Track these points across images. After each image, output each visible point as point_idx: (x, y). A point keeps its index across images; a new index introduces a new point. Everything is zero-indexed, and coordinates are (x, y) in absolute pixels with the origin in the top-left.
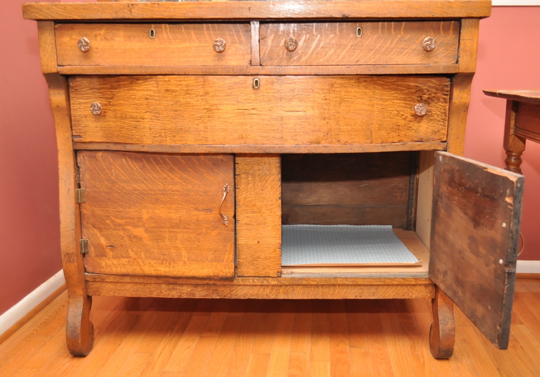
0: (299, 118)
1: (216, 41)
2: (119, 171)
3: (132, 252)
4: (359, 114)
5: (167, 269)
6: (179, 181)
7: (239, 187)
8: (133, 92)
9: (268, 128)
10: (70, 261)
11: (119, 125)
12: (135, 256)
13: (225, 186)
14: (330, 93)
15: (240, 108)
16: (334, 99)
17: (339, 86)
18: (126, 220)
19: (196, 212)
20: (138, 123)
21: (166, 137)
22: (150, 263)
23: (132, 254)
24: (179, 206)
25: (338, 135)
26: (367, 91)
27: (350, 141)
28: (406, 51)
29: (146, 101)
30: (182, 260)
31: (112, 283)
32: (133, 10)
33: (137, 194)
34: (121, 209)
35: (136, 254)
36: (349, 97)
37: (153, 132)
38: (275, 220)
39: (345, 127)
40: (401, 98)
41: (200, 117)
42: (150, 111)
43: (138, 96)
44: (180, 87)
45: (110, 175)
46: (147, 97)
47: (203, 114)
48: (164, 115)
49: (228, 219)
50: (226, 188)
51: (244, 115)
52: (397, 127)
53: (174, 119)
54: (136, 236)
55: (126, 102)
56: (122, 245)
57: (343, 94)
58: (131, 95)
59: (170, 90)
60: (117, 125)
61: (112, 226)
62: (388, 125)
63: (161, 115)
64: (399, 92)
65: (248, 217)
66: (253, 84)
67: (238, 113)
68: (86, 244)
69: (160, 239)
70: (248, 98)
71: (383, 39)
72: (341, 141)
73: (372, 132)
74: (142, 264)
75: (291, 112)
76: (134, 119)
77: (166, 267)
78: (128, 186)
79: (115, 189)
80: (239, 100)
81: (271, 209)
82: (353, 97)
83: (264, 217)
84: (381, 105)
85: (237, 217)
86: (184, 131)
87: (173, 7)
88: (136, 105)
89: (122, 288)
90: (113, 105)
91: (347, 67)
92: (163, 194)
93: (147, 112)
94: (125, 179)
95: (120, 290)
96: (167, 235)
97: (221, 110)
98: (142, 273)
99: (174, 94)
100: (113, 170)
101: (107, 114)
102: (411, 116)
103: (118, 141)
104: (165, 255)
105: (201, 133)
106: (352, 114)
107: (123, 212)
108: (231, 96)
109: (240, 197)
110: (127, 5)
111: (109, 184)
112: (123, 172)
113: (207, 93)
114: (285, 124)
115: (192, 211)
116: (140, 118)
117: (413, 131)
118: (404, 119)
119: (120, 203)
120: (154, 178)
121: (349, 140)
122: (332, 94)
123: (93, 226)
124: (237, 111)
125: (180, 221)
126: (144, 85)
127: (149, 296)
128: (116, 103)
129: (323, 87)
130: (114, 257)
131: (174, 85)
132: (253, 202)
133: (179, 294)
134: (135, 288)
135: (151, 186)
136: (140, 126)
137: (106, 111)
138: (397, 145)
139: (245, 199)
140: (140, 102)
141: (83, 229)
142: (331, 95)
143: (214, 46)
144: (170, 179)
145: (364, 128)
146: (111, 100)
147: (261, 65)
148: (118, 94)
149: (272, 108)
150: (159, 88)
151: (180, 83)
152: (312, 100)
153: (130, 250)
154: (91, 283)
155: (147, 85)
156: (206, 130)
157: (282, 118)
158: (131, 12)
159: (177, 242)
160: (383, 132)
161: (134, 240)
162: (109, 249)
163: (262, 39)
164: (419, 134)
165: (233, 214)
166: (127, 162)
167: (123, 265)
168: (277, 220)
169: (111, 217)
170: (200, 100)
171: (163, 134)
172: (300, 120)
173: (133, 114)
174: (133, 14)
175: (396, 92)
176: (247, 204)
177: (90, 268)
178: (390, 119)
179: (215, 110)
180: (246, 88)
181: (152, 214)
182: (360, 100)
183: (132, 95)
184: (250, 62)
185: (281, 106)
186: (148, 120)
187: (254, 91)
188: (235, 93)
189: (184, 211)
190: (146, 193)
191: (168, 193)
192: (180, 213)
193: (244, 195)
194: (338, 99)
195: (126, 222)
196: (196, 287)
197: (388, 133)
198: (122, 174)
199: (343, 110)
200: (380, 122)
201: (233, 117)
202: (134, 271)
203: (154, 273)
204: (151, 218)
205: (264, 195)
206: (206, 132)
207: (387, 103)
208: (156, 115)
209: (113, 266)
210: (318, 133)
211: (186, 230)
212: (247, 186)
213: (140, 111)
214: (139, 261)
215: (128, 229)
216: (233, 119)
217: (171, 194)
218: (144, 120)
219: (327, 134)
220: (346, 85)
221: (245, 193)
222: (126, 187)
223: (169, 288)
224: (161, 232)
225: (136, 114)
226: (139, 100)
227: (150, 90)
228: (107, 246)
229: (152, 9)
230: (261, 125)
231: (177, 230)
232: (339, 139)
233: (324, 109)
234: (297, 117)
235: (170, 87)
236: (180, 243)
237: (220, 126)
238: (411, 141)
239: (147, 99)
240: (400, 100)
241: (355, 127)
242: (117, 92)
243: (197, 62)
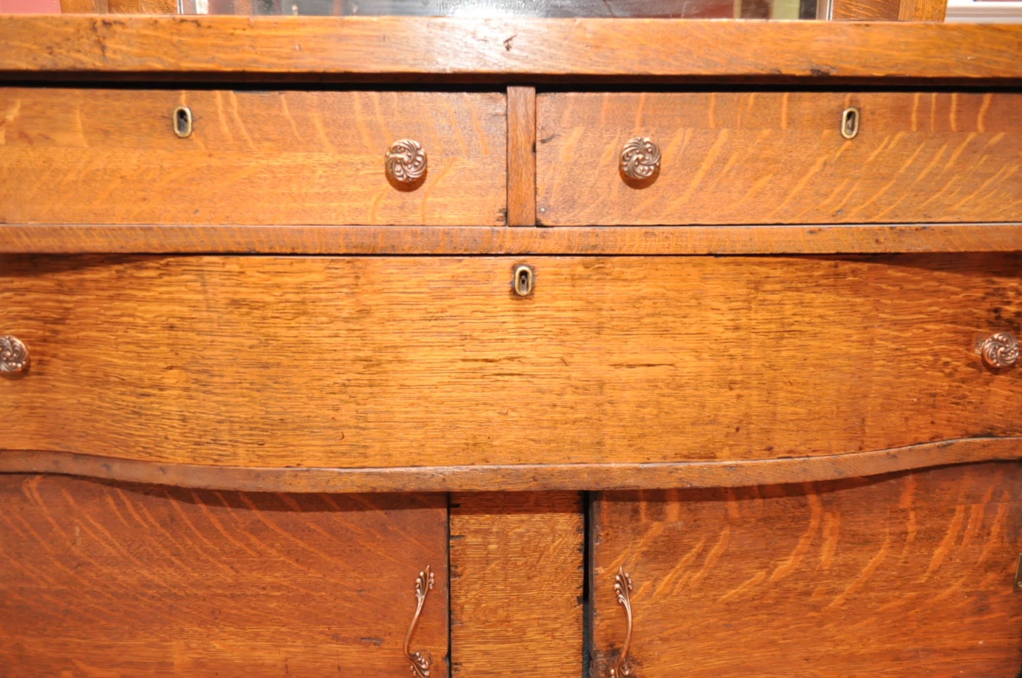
0: (653, 384)
1: (396, 150)
2: (96, 532)
4: (833, 369)
6: (282, 559)
7: (459, 569)
8: (127, 304)
9: (558, 416)
11: (85, 404)
13: (422, 574)
14: (750, 309)
15: (470, 355)
16: (762, 328)
17: (778, 287)
19: (335, 647)
20: (143, 400)
21: (234, 443)
24: (284, 629)
25: (768, 431)
26: (858, 300)
27: (803, 448)
28: (987, 183)
29: (166, 333)
32: (110, 44)
33: (153, 597)
34: (105, 641)
36: (807, 319)
37: (193, 429)
38: (566, 660)
39: (791, 409)
40: (945, 315)
41: (344, 385)
42: (179, 364)
43: (143, 319)
44: (278, 292)
45: (68, 544)
46: (172, 321)
47: (351, 376)
48: (225, 380)
49: (430, 663)
50: (425, 578)
51: (483, 377)
52: (931, 401)
53: (258, 391)
55: (104, 334)
57: (789, 310)
58: (119, 313)
59: (244, 300)
60: (80, 403)
62: (908, 396)
63: (216, 379)
64: (941, 300)
65: (485, 653)
66: (512, 283)
67: (463, 371)
70: (497, 326)
71: (922, 146)
72: (776, 449)
73: (863, 420)
75: (630, 366)
76: (132, 388)
78: (125, 573)
79: (85, 582)
80: (467, 333)
81: (556, 630)
82: (818, 320)
83: (534, 651)
84: (894, 339)
85: (453, 655)
86: (290, 426)
87: (249, 32)
88: (137, 344)
90: (66, 342)
91: (812, 232)
92: (233, 596)
93: (171, 368)
94: (114, 553)
97: (411, 361)
99: (257, 313)
100: (77, 529)
101: (51, 369)
102: (968, 365)
103: (86, 451)
105: (347, 432)
106: (812, 369)
107: (110, 647)
108: (443, 319)
109: (463, 599)
110: (87, 24)
111: (68, 570)
112: (107, 534)
113: (364, 312)
114: (611, 403)
115: (322, 642)
116: (152, 387)
117: (969, 407)
118: (950, 375)
119: (103, 622)
120: (206, 550)
121: (802, 444)
122: (756, 312)
124: (461, 365)
125: (287, 672)
126: (160, 286)
128: (75, 336)
129: (731, 291)
131: (256, 285)
132: (500, 611)
135: (196, 575)
136: (152, 409)
137: (46, 358)
138: (927, 451)
139: (478, 604)
140: (150, 336)
142: (752, 315)
143: (390, 164)
144: (254, 554)
145: (844, 408)
146: (59, 327)
147: (538, 225)
148: (79, 310)
149: (571, 355)
150: (210, 296)
151: (278, 280)
152: (693, 329)
155: (169, 284)
156: (362, 425)
157: (601, 385)
158: (103, 48)
160: (894, 418)
163: (543, 141)
164: (985, 416)
165: (445, 649)
166: (120, 504)
168: (572, 659)
169: (74, 661)
170: (343, 333)
171: (226, 437)
172: (658, 391)
173: (127, 372)
174: (109, 54)
175: (935, 300)
176: (483, 618)
178: (914, 379)
179: (390, 362)
180: (489, 295)
181: (200, 653)
182: (838, 329)
183: (122, 315)
184: (502, 215)
185: (598, 349)
186: (175, 392)
187: (513, 305)
188: (456, 312)
189: (299, 642)
190: (182, 594)
191: (249, 593)
192: (285, 649)
193: (474, 593)
194: (773, 327)
197: (907, 419)
198: (106, 540)
199: (786, 359)
200: (888, 389)
201: (449, 383)
204: (198, 664)
205: (534, 593)
206: (364, 429)
207: (908, 334)
208: (203, 377)
210: (709, 428)
212: (484, 569)
213: (151, 363)
216: (449, 388)
217: (258, 595)
218: (165, 393)
219: (738, 430)
220: (800, 285)
221: (477, 586)
222: (121, 577)
225: (136, 373)
226: (145, 329)
227: (181, 301)
229: (176, 38)
230: (534, 407)
232: (770, 443)
233: (732, 357)
234: (648, 381)
235: (244, 293)
237: (407, 412)
238: (962, 437)
239: (172, 327)
240: (942, 322)
241: (817, 408)
242: (76, 302)
243: (334, 215)
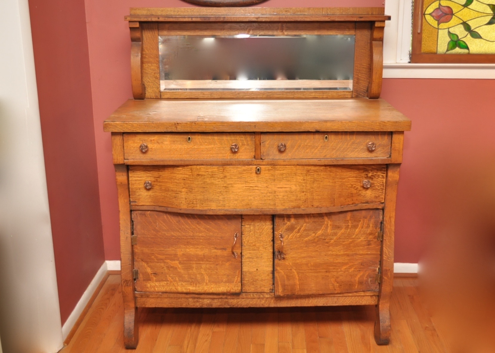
0: (286, 192)
1: (233, 146)
2: (162, 224)
3: (170, 278)
4: (326, 188)
5: (194, 288)
6: (204, 230)
7: (244, 233)
8: (174, 175)
9: (266, 198)
10: (127, 286)
11: (163, 195)
12: (171, 280)
13: (236, 234)
14: (307, 176)
15: (247, 186)
16: (309, 180)
17: (313, 171)
18: (166, 256)
19: (215, 251)
20: (177, 195)
21: (197, 204)
22: (182, 284)
23: (169, 278)
24: (204, 246)
25: (312, 202)
26: (331, 174)
27: (320, 206)
28: (357, 150)
29: (183, 181)
30: (205, 282)
31: (154, 298)
32: (178, 127)
33: (174, 239)
34: (162, 249)
35: (172, 278)
36: (320, 178)
37: (188, 201)
38: (269, 255)
39: (317, 197)
40: (354, 176)
41: (220, 192)
42: (185, 187)
43: (178, 177)
44: (207, 173)
45: (155, 226)
46: (185, 178)
47: (222, 190)
48: (195, 190)
49: (237, 255)
50: (236, 235)
51: (250, 190)
52: (351, 195)
53: (202, 193)
54: (172, 267)
55: (169, 181)
56: (162, 273)
57: (315, 176)
58: (173, 176)
59: (200, 174)
60: (162, 195)
61: (156, 261)
62: (345, 194)
63: (194, 190)
64: (352, 173)
65: (250, 253)
66: (256, 171)
67: (245, 189)
68: (137, 273)
69: (189, 269)
70: (253, 180)
71: (342, 143)
72: (314, 206)
73: (334, 200)
74: (176, 285)
75: (281, 188)
76: (174, 192)
77: (193, 287)
78: (168, 233)
79: (158, 235)
80: (246, 181)
81: (266, 248)
82: (322, 178)
83: (261, 253)
84: (341, 182)
85: (242, 253)
86: (209, 200)
87: (205, 125)
88: (176, 183)
89: (161, 302)
90: (159, 182)
91: (319, 160)
92: (192, 239)
93: (184, 188)
94: (166, 229)
95: (160, 303)
96: (194, 266)
97: (235, 187)
98: (177, 291)
99: (203, 177)
100: (157, 223)
101: (155, 188)
102: (361, 187)
103: (162, 205)
104: (193, 279)
105: (221, 202)
106: (321, 188)
107: (163, 250)
108: (241, 178)
109: (245, 240)
110: (174, 124)
111: (154, 232)
112: (164, 224)
113: (225, 177)
114: (277, 196)
115: (212, 250)
116: (179, 192)
117: (362, 196)
118: (356, 189)
119: (162, 245)
120: (187, 228)
121: (320, 205)
122: (308, 176)
123: (142, 260)
124: (245, 188)
125: (204, 257)
126: (182, 171)
127: (180, 306)
128: (162, 181)
129: (302, 172)
130: (156, 281)
131: (203, 171)
132: (253, 243)
133: (201, 305)
134: (170, 301)
135: (184, 234)
136: (179, 196)
137: (155, 185)
138: (351, 206)
139: (248, 241)
140: (179, 181)
141: (135, 263)
142: (307, 177)
143: (231, 149)
144: (197, 229)
145: (329, 197)
146: (158, 179)
147: (261, 159)
148: (163, 175)
149: (269, 186)
150: (193, 173)
151: (207, 170)
152: (295, 180)
153: (168, 276)
154: (139, 298)
155: (184, 171)
156: (224, 200)
157: (275, 192)
158: (177, 128)
159: (202, 270)
160: (342, 199)
161: (171, 269)
162: (153, 275)
163: (262, 143)
164: (366, 199)
165: (240, 251)
166: (167, 218)
167: (163, 286)
168: (270, 255)
169: (155, 254)
170: (220, 181)
171: (195, 202)
172: (287, 193)
173: (174, 189)
174: (178, 129)
175: (350, 173)
176: (249, 245)
177: (139, 288)
178: (346, 190)
179: (230, 187)
180: (251, 173)
181: (184, 252)
182: (327, 180)
183: (173, 177)
184: (254, 157)
185: (274, 184)
186: (184, 193)
187: (256, 175)
188: (244, 177)
189: (207, 250)
190: (180, 238)
191: (196, 238)
192: (204, 251)
193: (247, 239)
194: (312, 180)
195: (166, 258)
196: (213, 300)
197: (345, 199)
198: (164, 226)
199: (315, 186)
200: (340, 193)
201: (243, 191)
202: (170, 290)
203: (185, 291)
204: (183, 254)
205: (261, 239)
206: (224, 201)
207: (344, 181)
208: (190, 190)
209: (156, 287)
210: (299, 201)
211: (208, 262)
212: (249, 233)
213: (179, 187)
214: (174, 283)
215: (167, 262)
216: (242, 192)
217: (198, 238)
218: (182, 193)
219: (305, 201)
220: (318, 171)
221: (248, 237)
222: (167, 234)
223: (194, 301)
224: (191, 263)
225: (176, 189)
226: (178, 180)
227: (187, 174)
228: (151, 274)
229: (191, 126)
230: (261, 196)
231: (201, 262)
232: (313, 204)
233: (303, 186)
234: (285, 191)
235: (200, 173)
236: (203, 270)
237: (234, 198)
238: (361, 203)
239: (184, 180)
240: (353, 177)
241: (323, 197)
242: (163, 174)
243: (219, 157)
